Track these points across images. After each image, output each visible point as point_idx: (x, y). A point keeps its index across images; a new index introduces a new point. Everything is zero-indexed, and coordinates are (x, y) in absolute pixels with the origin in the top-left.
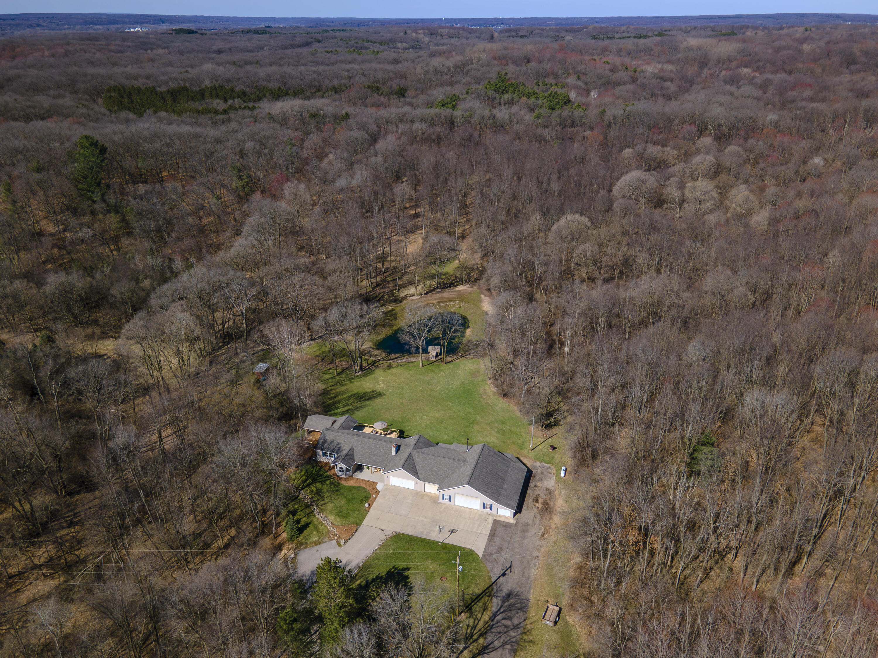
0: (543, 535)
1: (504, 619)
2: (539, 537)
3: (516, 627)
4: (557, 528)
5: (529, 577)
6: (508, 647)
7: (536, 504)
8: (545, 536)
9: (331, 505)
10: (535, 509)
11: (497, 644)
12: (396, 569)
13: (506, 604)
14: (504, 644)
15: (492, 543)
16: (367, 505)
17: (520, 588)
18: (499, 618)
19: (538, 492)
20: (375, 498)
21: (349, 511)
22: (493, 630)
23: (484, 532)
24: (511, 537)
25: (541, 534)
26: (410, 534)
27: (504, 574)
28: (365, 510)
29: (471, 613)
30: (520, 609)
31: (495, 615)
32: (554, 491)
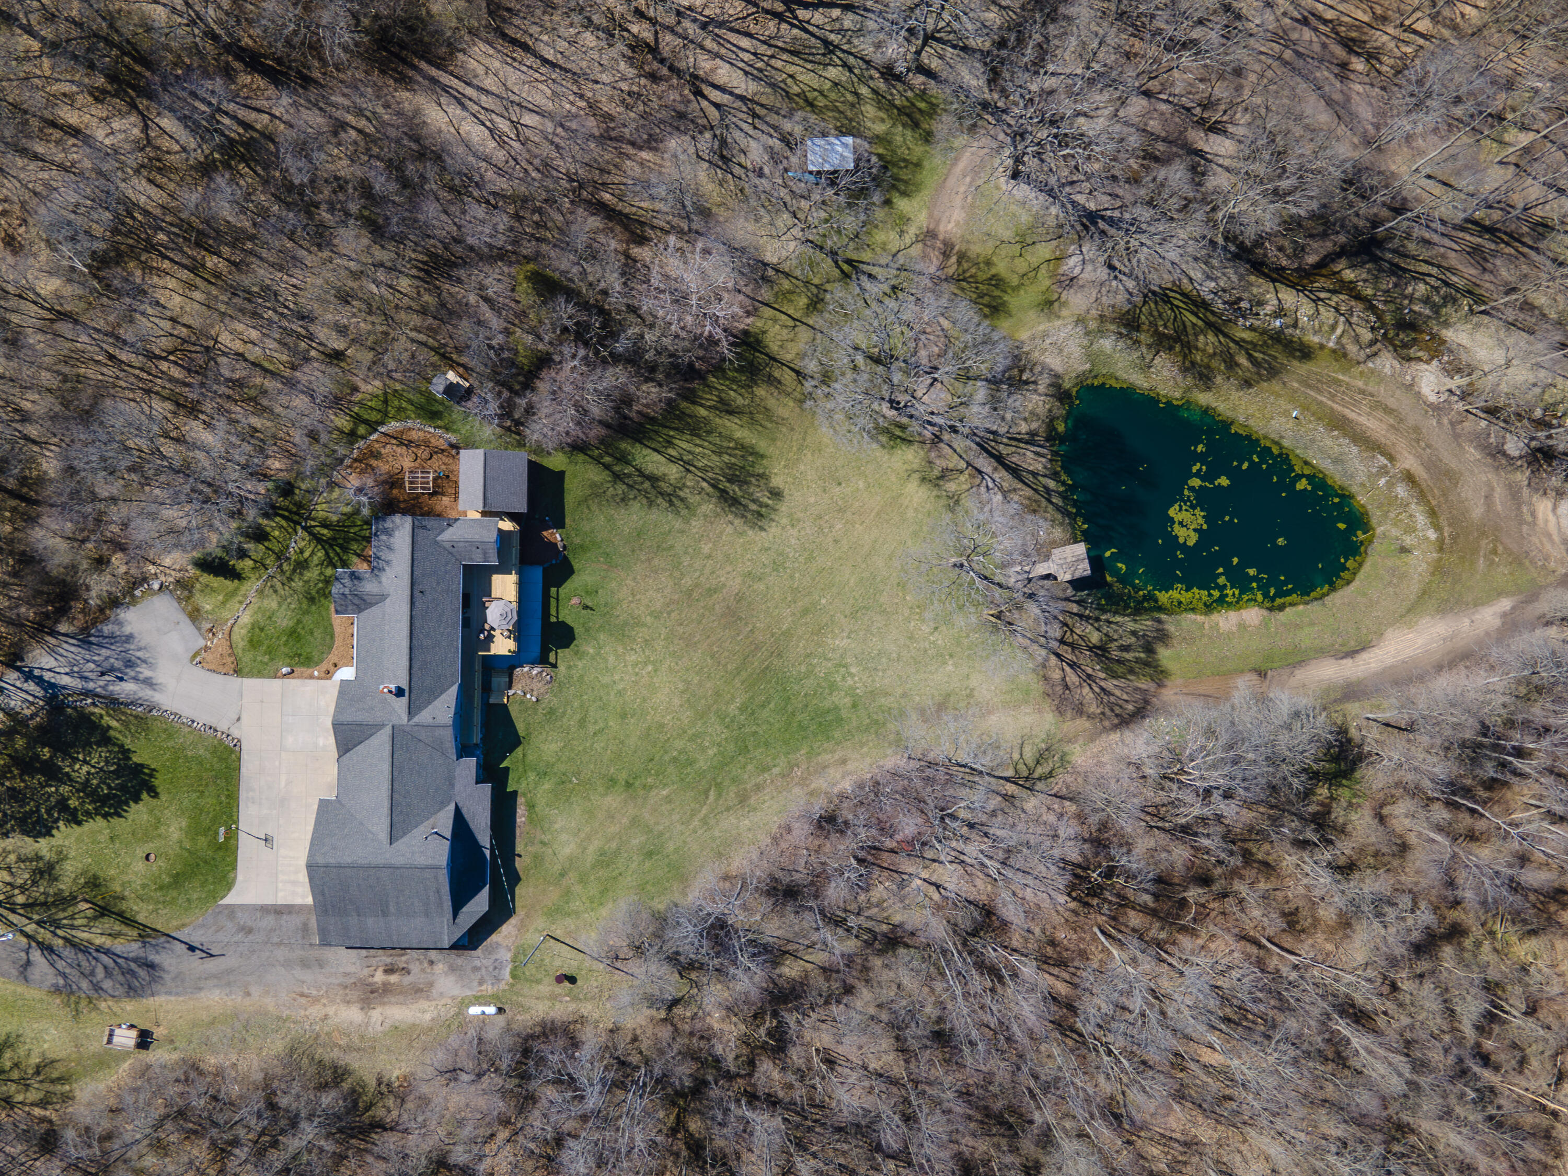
0: (302, 995)
1: (105, 967)
2: (298, 990)
3: (97, 987)
4: (326, 1017)
5: (200, 989)
6: (61, 982)
7: (381, 969)
8: (303, 1000)
9: (274, 605)
10: (366, 972)
11: (60, 965)
12: (151, 776)
13: (133, 966)
14: (64, 976)
15: (258, 914)
16: (285, 670)
17: (173, 979)
18: (105, 959)
19: (415, 968)
20: (312, 677)
21: (266, 642)
22: (80, 956)
23: (280, 894)
24: (280, 944)
25: (306, 991)
26: (243, 770)
27: (192, 948)
28: (278, 670)
29: (95, 918)
30: (130, 987)
31: (107, 952)
32: (428, 998)
